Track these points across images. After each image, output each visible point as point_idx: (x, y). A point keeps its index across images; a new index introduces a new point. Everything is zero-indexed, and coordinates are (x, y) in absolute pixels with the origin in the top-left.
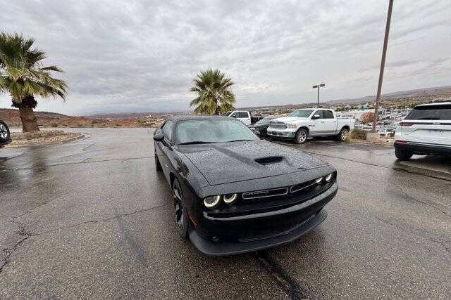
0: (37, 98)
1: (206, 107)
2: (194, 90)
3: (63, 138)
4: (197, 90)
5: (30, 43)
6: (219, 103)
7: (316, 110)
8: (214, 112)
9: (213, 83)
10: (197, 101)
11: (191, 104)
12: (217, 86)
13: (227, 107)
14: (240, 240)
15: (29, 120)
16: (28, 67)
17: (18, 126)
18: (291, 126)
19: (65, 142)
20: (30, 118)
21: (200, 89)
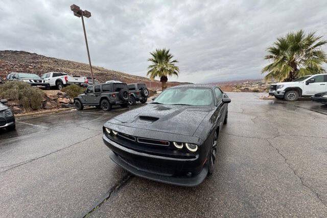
1: (277, 72)
2: (269, 57)
4: (271, 57)
6: (300, 67)
8: (287, 76)
9: (291, 47)
10: (268, 68)
16: (166, 63)
20: (165, 86)
21: (274, 55)
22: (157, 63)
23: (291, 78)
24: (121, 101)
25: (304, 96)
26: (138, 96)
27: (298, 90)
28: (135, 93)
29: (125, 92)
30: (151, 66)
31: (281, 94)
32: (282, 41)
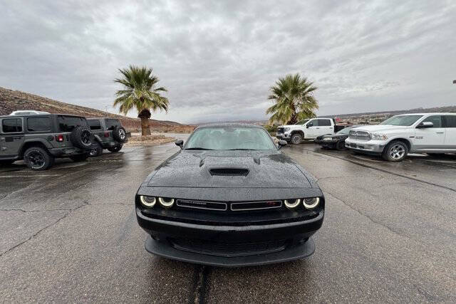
0: (151, 111)
1: (281, 114)
2: (272, 97)
3: (162, 141)
4: (274, 97)
5: (150, 73)
6: (298, 110)
7: (426, 115)
8: (289, 119)
9: (291, 89)
10: (273, 109)
11: (268, 112)
12: (296, 92)
13: (307, 114)
14: (176, 246)
15: (145, 127)
16: (148, 89)
17: (138, 131)
18: (377, 137)
19: (161, 144)
20: (146, 125)
21: (277, 96)
22: (133, 87)
23: (292, 122)
24: (76, 149)
25: (306, 139)
26: (108, 139)
27: (300, 133)
28: (100, 135)
29: (85, 132)
30: (122, 92)
31: (288, 137)
32: (283, 82)
